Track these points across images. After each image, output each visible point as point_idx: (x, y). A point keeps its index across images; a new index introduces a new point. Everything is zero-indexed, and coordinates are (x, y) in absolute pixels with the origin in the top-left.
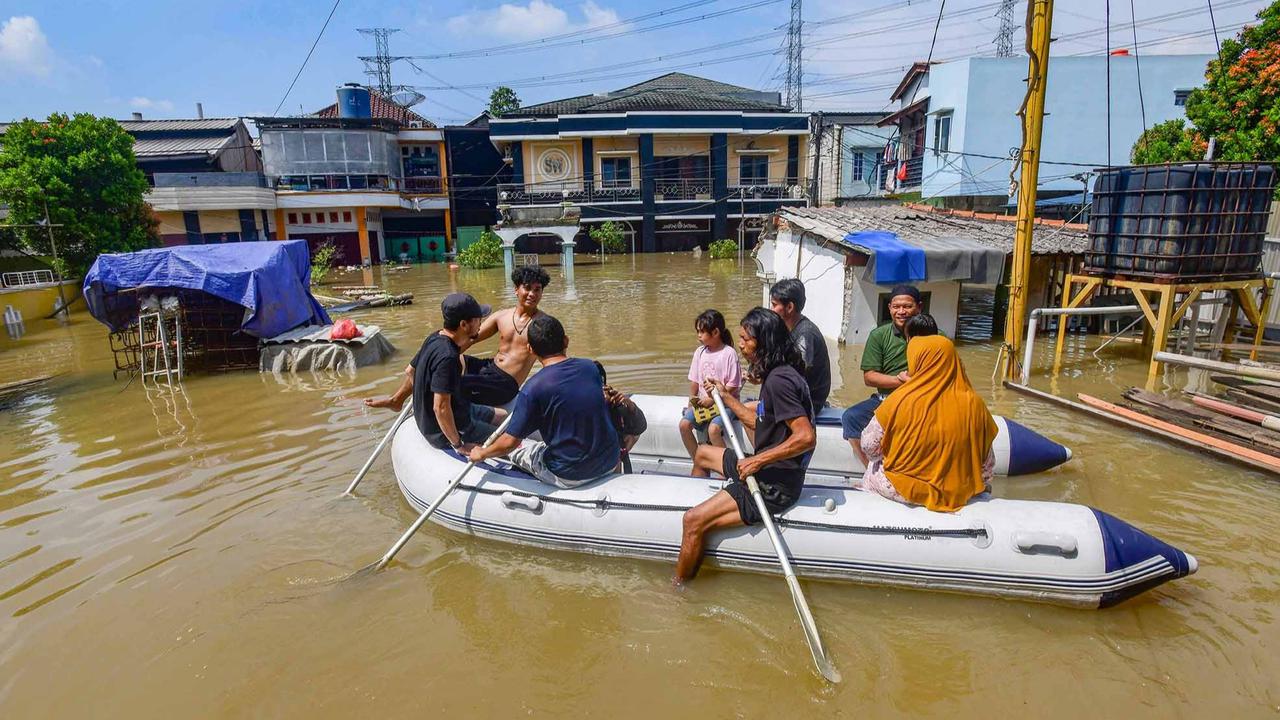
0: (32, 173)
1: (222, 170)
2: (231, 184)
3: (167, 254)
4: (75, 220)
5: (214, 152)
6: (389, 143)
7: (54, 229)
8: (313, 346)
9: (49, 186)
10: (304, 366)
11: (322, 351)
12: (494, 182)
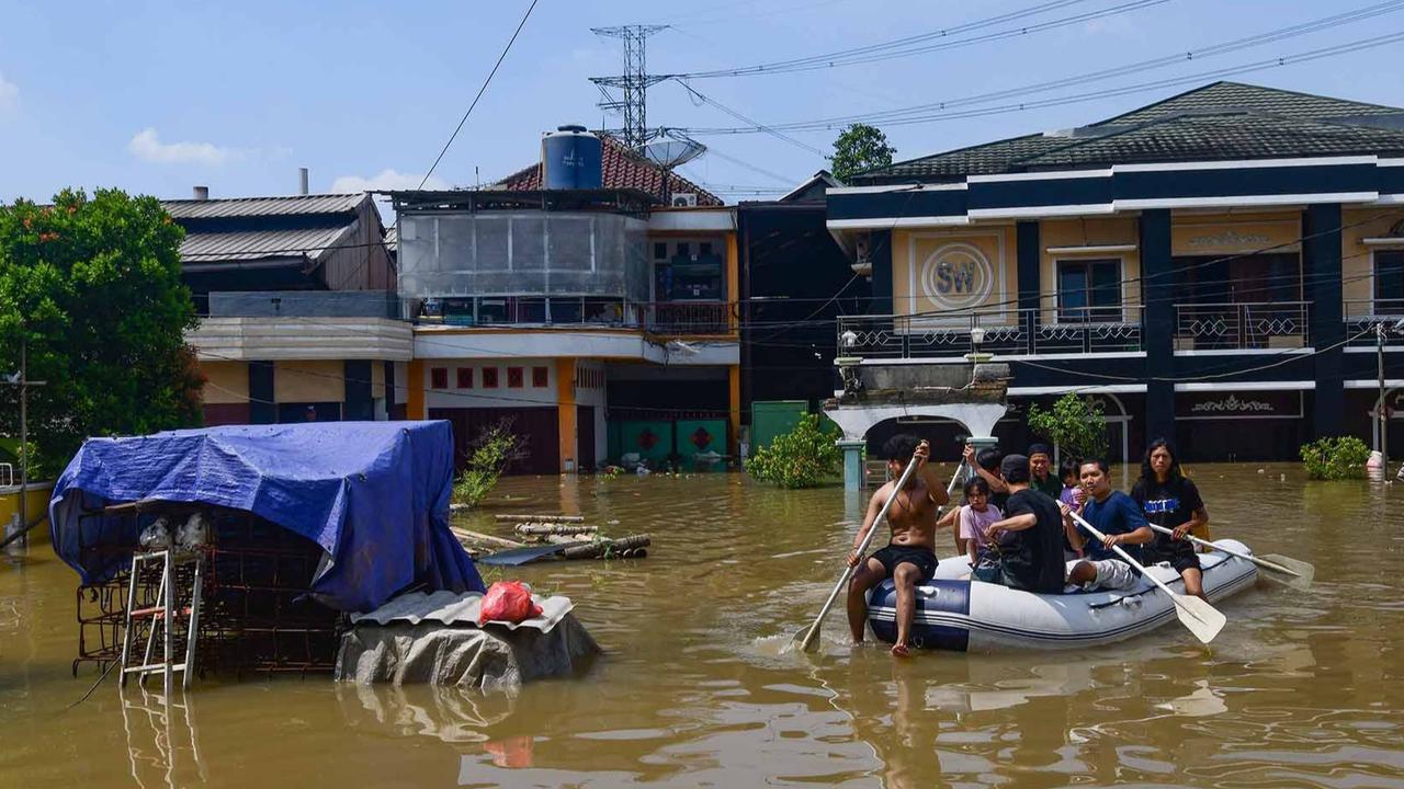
0: (13, 292)
1: (325, 287)
2: (339, 312)
3: (200, 439)
4: (67, 375)
5: (315, 255)
6: (630, 234)
7: (30, 389)
8: (442, 633)
9: (35, 315)
10: (418, 673)
11: (457, 642)
12: (831, 312)
